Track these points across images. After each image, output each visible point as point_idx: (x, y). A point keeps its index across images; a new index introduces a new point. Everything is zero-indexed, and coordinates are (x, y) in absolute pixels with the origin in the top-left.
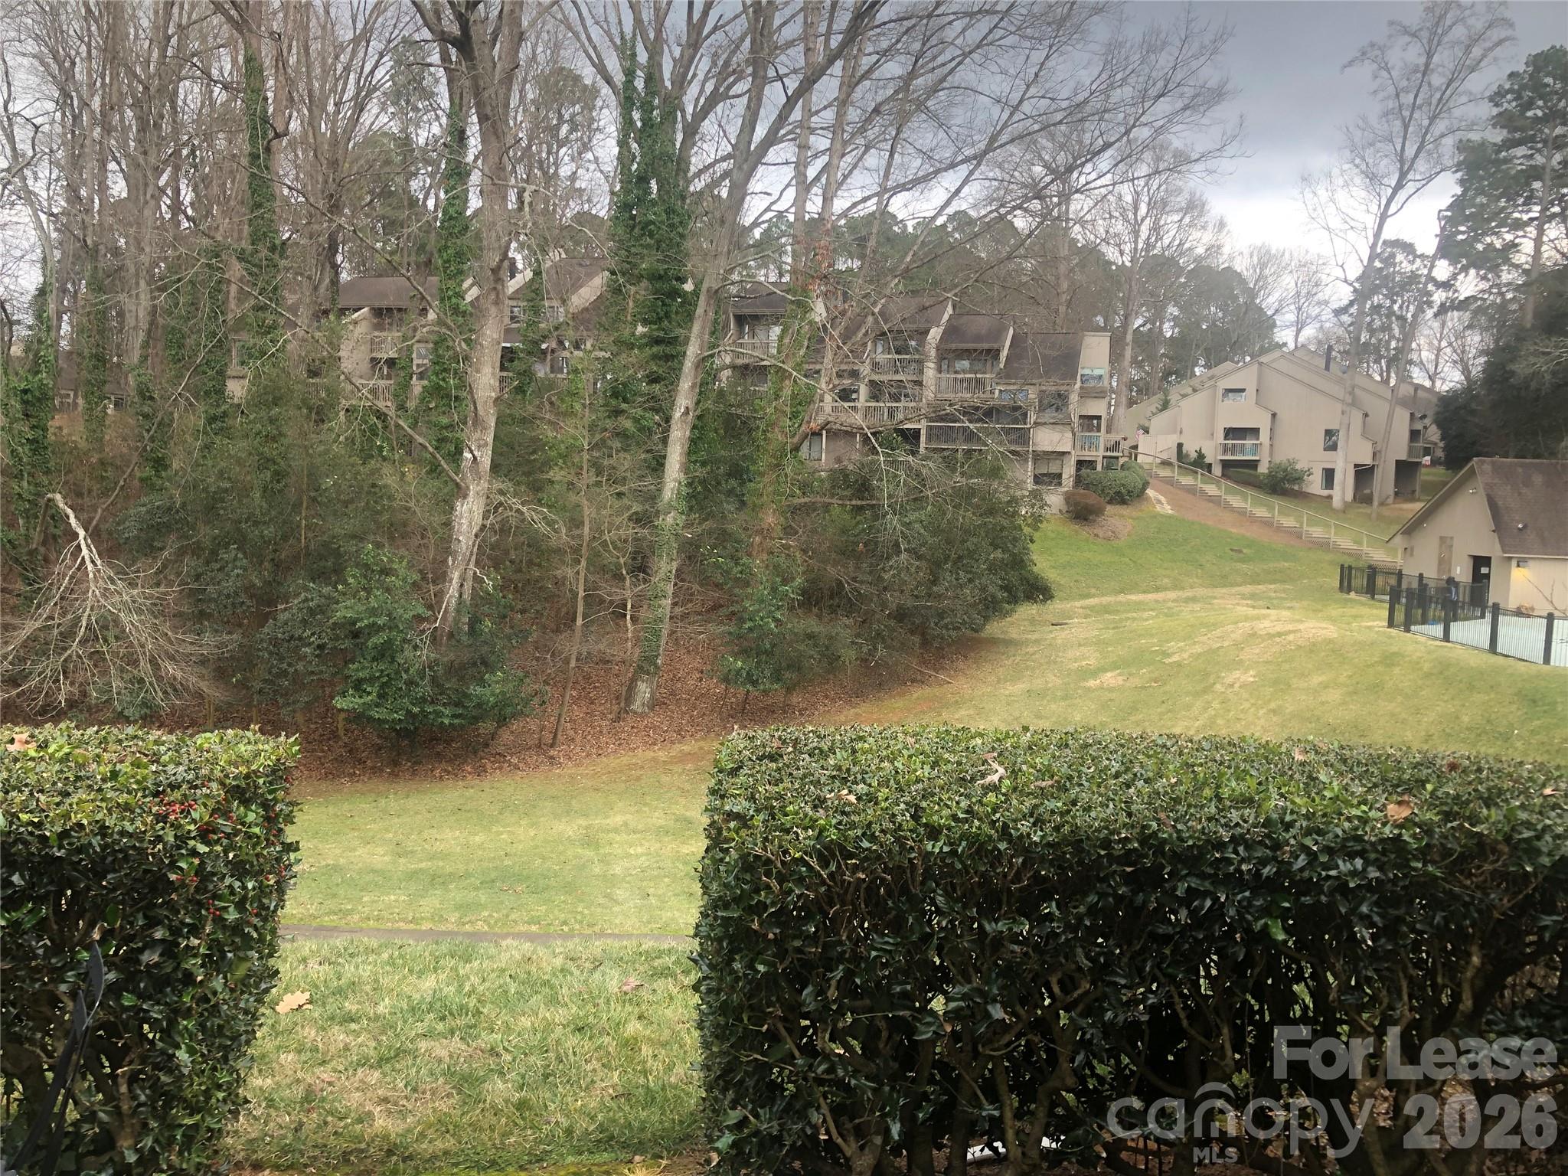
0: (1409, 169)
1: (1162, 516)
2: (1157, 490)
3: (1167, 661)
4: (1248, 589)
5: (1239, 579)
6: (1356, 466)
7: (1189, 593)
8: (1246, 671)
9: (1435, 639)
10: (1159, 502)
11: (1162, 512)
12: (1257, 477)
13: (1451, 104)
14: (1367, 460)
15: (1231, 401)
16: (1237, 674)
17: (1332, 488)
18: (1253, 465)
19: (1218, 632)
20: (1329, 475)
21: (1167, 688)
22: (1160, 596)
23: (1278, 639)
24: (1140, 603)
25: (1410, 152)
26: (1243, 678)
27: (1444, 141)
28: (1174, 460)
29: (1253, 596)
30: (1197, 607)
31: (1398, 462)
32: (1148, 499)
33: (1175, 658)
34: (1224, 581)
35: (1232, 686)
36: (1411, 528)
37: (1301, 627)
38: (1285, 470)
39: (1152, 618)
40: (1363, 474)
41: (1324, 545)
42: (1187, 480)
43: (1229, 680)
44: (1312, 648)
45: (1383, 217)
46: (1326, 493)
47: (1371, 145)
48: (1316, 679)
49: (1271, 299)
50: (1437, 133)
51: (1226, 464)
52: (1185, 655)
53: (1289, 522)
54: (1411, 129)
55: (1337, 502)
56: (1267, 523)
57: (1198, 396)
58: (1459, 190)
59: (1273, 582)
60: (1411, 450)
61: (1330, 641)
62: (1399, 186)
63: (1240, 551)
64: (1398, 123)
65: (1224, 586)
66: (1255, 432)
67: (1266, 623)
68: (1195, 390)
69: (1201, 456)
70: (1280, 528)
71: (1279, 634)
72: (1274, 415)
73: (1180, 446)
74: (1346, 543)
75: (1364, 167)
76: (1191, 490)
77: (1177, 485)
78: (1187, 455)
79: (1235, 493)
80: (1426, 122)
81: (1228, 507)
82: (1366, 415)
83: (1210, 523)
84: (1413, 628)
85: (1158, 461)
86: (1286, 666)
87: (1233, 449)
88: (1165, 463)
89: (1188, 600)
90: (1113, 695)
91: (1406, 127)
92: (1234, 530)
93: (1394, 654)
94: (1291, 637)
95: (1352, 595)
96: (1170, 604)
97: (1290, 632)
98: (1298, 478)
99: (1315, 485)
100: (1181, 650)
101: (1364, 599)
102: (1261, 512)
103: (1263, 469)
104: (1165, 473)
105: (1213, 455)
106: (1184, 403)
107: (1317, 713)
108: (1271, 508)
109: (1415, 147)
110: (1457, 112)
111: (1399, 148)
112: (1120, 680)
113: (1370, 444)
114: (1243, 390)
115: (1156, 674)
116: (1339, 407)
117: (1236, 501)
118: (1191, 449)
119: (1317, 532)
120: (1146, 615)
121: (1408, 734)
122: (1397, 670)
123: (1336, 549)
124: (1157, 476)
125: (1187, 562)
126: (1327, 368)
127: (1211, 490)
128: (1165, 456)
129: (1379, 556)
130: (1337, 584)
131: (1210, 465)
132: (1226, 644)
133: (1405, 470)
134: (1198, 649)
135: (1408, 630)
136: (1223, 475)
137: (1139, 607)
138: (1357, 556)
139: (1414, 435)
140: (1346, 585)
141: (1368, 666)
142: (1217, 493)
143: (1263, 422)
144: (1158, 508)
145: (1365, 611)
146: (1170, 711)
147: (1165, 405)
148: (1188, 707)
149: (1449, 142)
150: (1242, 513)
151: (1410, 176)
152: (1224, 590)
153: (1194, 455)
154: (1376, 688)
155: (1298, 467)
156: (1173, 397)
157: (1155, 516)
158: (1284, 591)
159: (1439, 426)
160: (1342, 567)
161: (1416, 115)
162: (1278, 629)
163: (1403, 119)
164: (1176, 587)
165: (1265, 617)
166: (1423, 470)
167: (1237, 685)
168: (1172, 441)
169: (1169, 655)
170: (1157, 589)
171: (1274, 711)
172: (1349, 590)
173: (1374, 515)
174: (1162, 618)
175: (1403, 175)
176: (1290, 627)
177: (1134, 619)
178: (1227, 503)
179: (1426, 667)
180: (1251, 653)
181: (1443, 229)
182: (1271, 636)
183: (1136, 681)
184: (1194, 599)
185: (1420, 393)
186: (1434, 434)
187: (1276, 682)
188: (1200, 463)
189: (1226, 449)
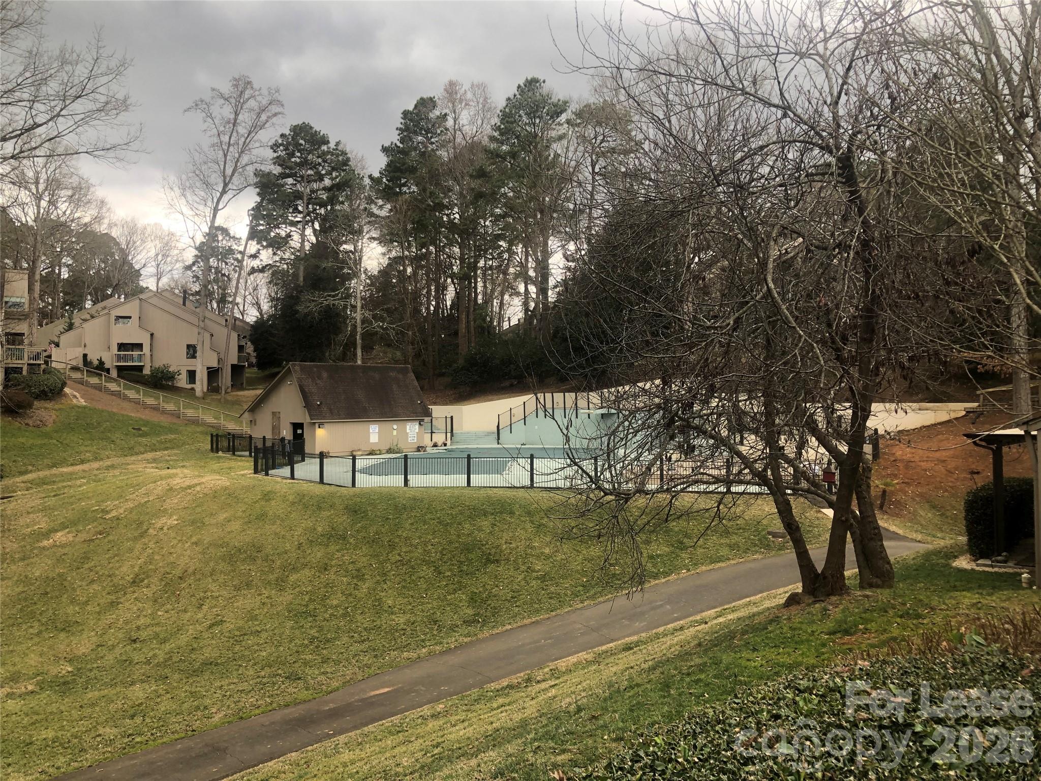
0: (229, 182)
1: (79, 407)
2: (72, 388)
3: (107, 517)
4: (150, 455)
5: (142, 449)
6: (208, 368)
7: (108, 463)
8: (171, 516)
9: (286, 478)
10: (75, 397)
11: (79, 404)
12: (144, 376)
13: (250, 146)
14: (215, 364)
15: (120, 325)
16: (164, 520)
17: (194, 383)
18: (140, 368)
19: (143, 491)
20: (192, 375)
21: (111, 538)
22: (85, 467)
23: (189, 491)
24: (71, 474)
25: (229, 171)
26: (169, 522)
27: (248, 168)
28: (81, 365)
29: (154, 460)
30: (117, 472)
31: (232, 365)
32: (66, 395)
33: (114, 514)
34: (132, 451)
35: (162, 529)
36: (255, 407)
37: (203, 480)
38: (162, 372)
39: (84, 484)
40: (213, 374)
41: (195, 422)
42: (94, 380)
43: (159, 525)
44: (215, 494)
45: (216, 210)
46: (189, 386)
47: (205, 163)
48: (222, 516)
49: (139, 257)
50: (244, 163)
51: (120, 369)
52: (121, 511)
53: (170, 407)
54: (228, 158)
55: (199, 393)
56: (155, 409)
57: (96, 321)
58: (258, 199)
59: (166, 449)
60: (239, 357)
61: (226, 488)
62: (224, 192)
63: (139, 429)
64: (221, 152)
65: (132, 455)
66: (139, 346)
67: (177, 480)
68: (92, 317)
69: (101, 363)
70: (164, 412)
71: (189, 487)
72: (152, 335)
73: (85, 356)
74: (210, 419)
75: (202, 177)
76: (98, 388)
77: (87, 384)
78: (91, 363)
79: (130, 388)
80: (237, 155)
81: (126, 398)
82: (212, 335)
83: (114, 410)
84: (270, 472)
85: (69, 366)
86: (199, 510)
87: (125, 358)
88: (75, 369)
89: (108, 468)
90: (66, 550)
91: (225, 156)
92: (133, 415)
93: (269, 492)
94: (198, 488)
95: (220, 453)
96: (96, 472)
97: (196, 485)
98: (171, 377)
99: (182, 381)
100: (117, 507)
101: (228, 455)
102: (150, 401)
103: (147, 371)
104: (77, 375)
105: (110, 362)
106: (85, 325)
107: (226, 540)
108: (157, 398)
109: (231, 169)
110: (255, 152)
111: (222, 167)
112: (70, 537)
113: (215, 355)
114: (130, 317)
115: (100, 528)
116: (196, 330)
117: (131, 394)
118: (94, 358)
119: (190, 413)
120: (78, 482)
121: (288, 545)
122: (273, 503)
123: (204, 424)
124: (70, 378)
125: (102, 439)
126: (184, 304)
127: (113, 387)
128: (74, 363)
129: (232, 426)
130: (209, 447)
131: (108, 370)
132: (151, 498)
133: (237, 370)
134: (131, 505)
135: (267, 474)
136: (118, 376)
137: (71, 476)
138: (218, 428)
139: (241, 348)
140: (215, 449)
141: (255, 503)
142: (118, 389)
143: (145, 340)
144: (75, 401)
145: (233, 464)
146: (116, 555)
147: (70, 327)
148: (131, 550)
149: (250, 169)
150: (137, 402)
151: (230, 186)
152: (133, 458)
153: (96, 363)
154: (262, 517)
155: (171, 370)
156: (77, 321)
157: (73, 407)
158: (175, 455)
159: (253, 342)
160: (212, 435)
161: (231, 149)
162: (187, 483)
163: (223, 150)
164: (96, 459)
165: (175, 475)
166: (247, 370)
167: (165, 528)
168: (78, 352)
169: (108, 512)
170: (82, 462)
171: (196, 543)
172: (217, 452)
173: (222, 400)
174: (93, 484)
175: (226, 185)
176: (196, 481)
177: (70, 486)
178: (125, 396)
179: (291, 498)
180: (172, 502)
181: (251, 222)
182: (184, 489)
183: (83, 536)
184: (113, 467)
185: (237, 322)
186: (250, 348)
187: (193, 522)
188: (100, 368)
189: (119, 358)
